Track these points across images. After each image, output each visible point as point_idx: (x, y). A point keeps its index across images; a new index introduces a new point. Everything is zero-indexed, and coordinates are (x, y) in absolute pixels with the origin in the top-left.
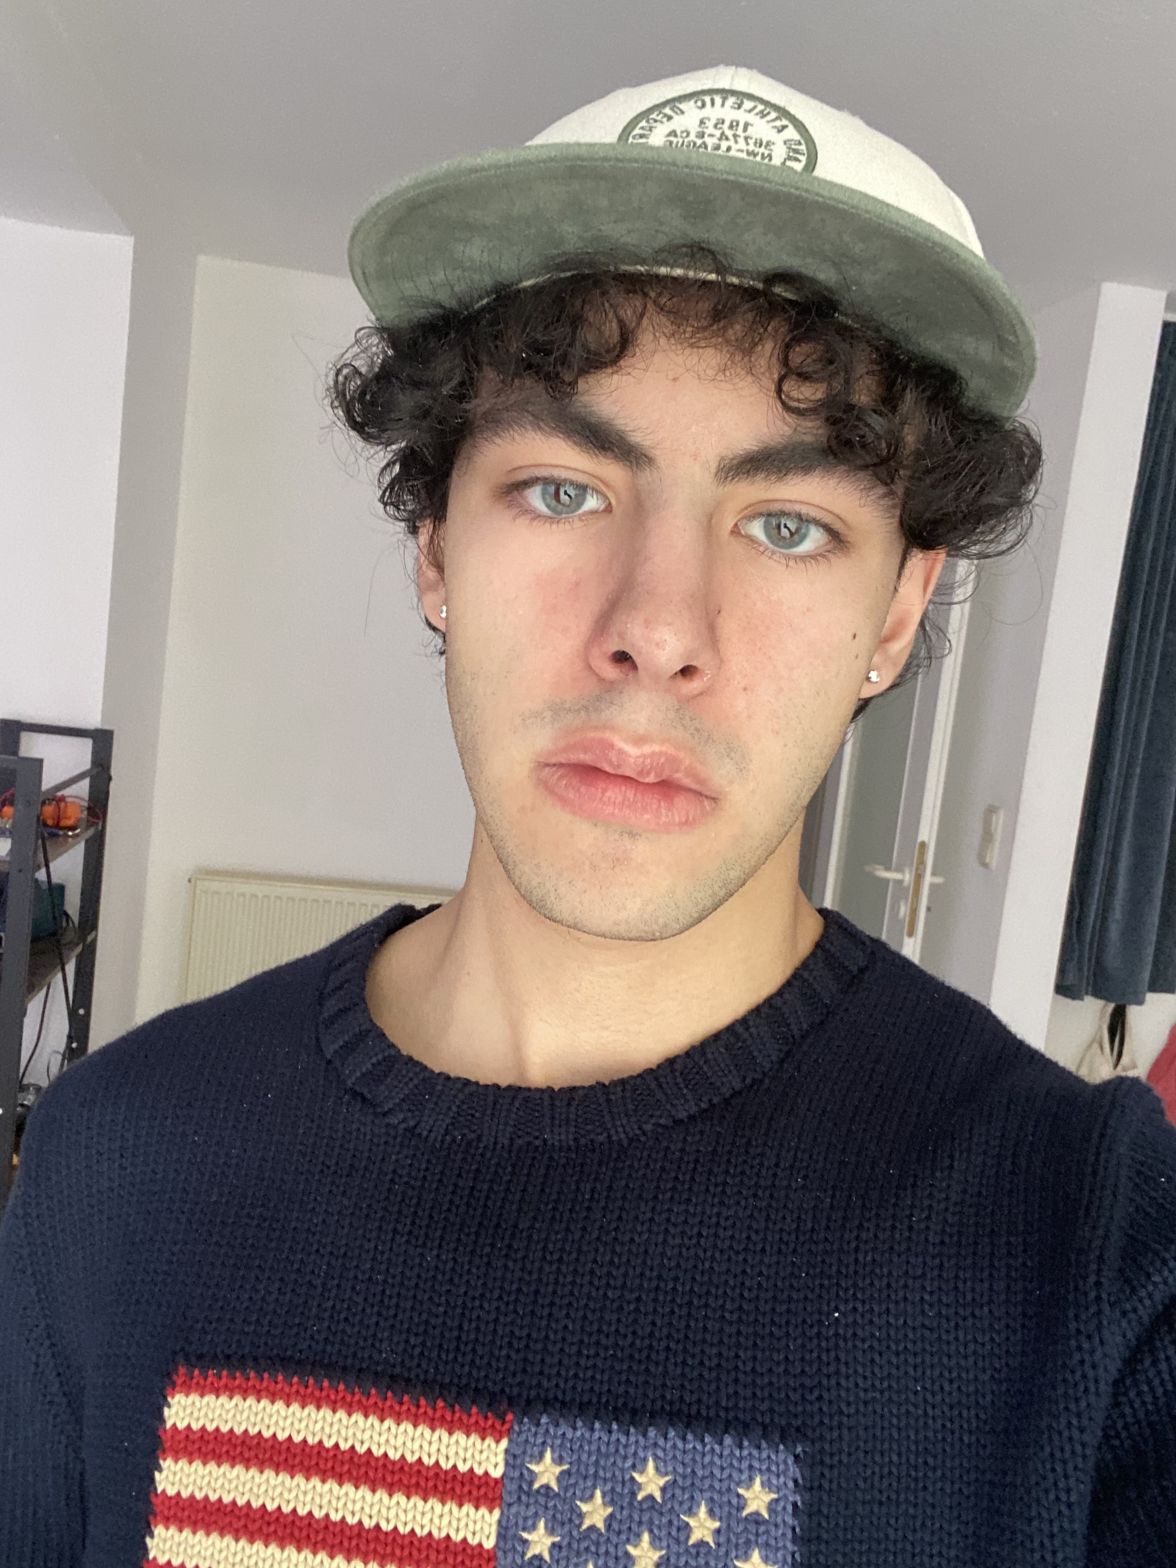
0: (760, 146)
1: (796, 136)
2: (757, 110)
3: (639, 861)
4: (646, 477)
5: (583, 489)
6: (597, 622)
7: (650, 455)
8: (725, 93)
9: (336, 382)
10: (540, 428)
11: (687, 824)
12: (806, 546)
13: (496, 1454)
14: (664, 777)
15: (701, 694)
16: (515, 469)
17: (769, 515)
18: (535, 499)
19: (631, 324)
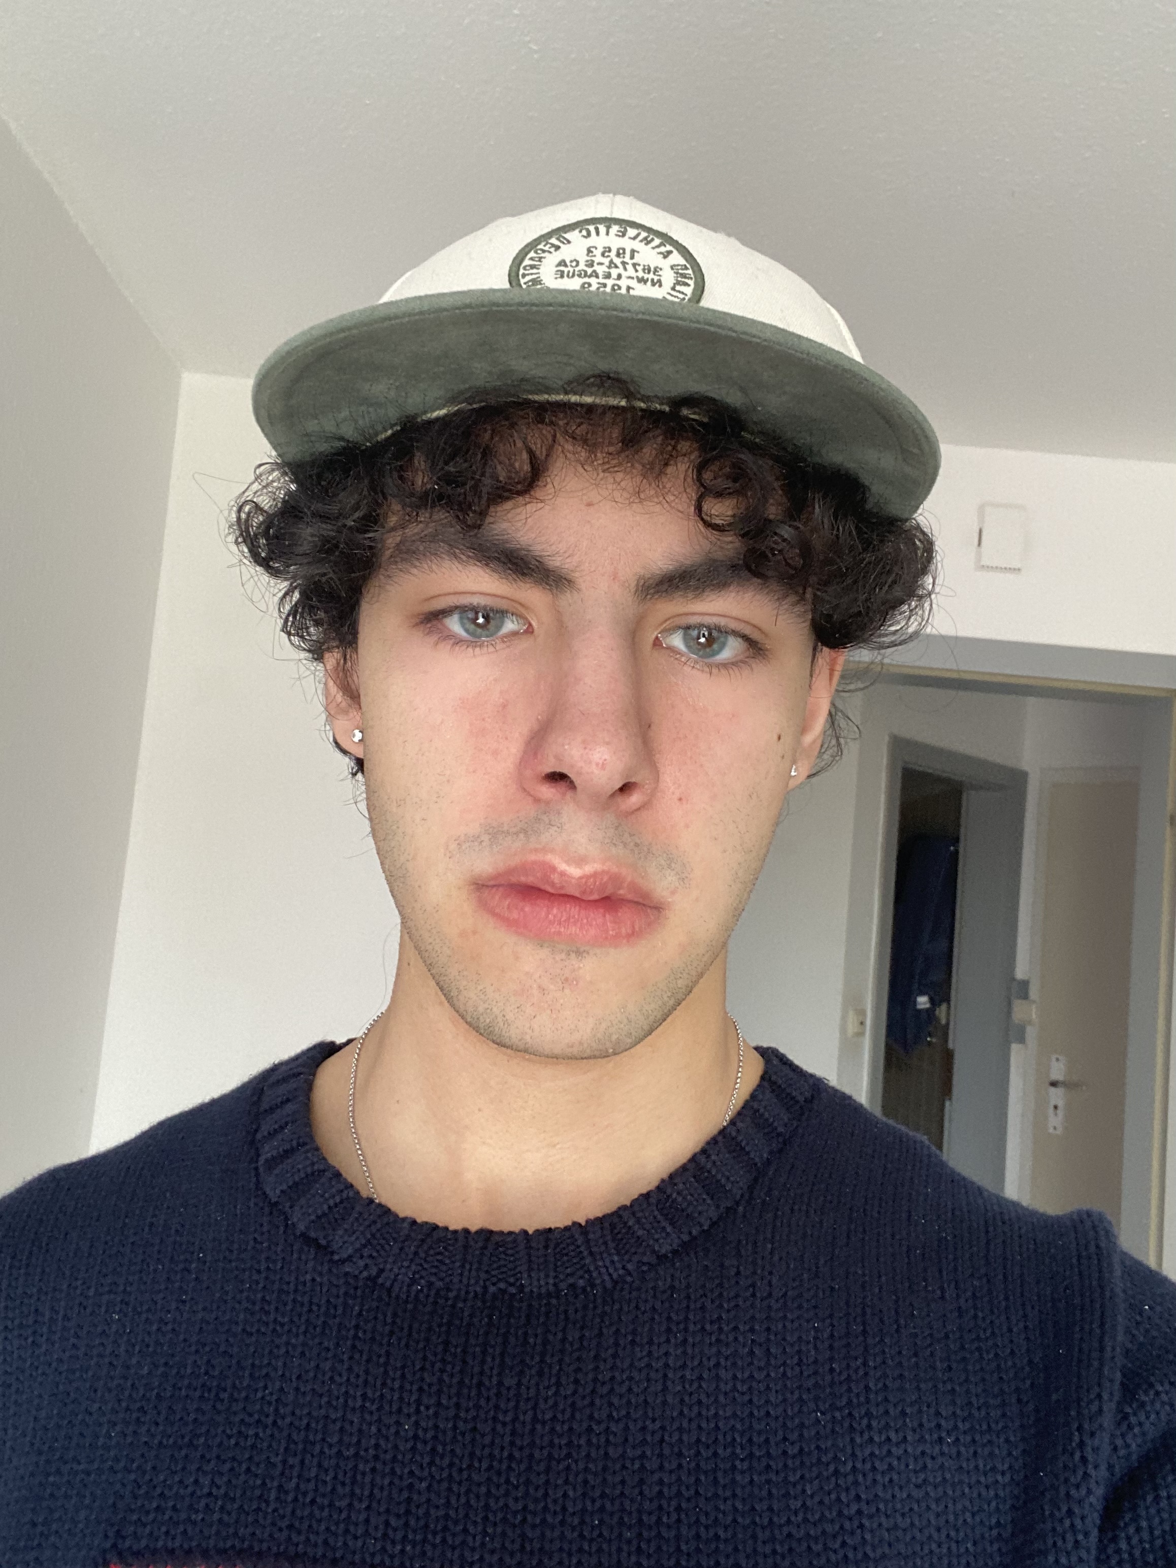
0: (649, 272)
1: (683, 262)
2: (640, 238)
3: (588, 978)
4: (567, 599)
5: (503, 613)
6: (528, 743)
7: (568, 577)
8: (609, 222)
9: (239, 518)
10: (456, 557)
11: (633, 935)
12: (726, 654)
14: (606, 894)
15: (638, 809)
16: (432, 598)
17: (688, 628)
18: (454, 624)
19: (541, 453)
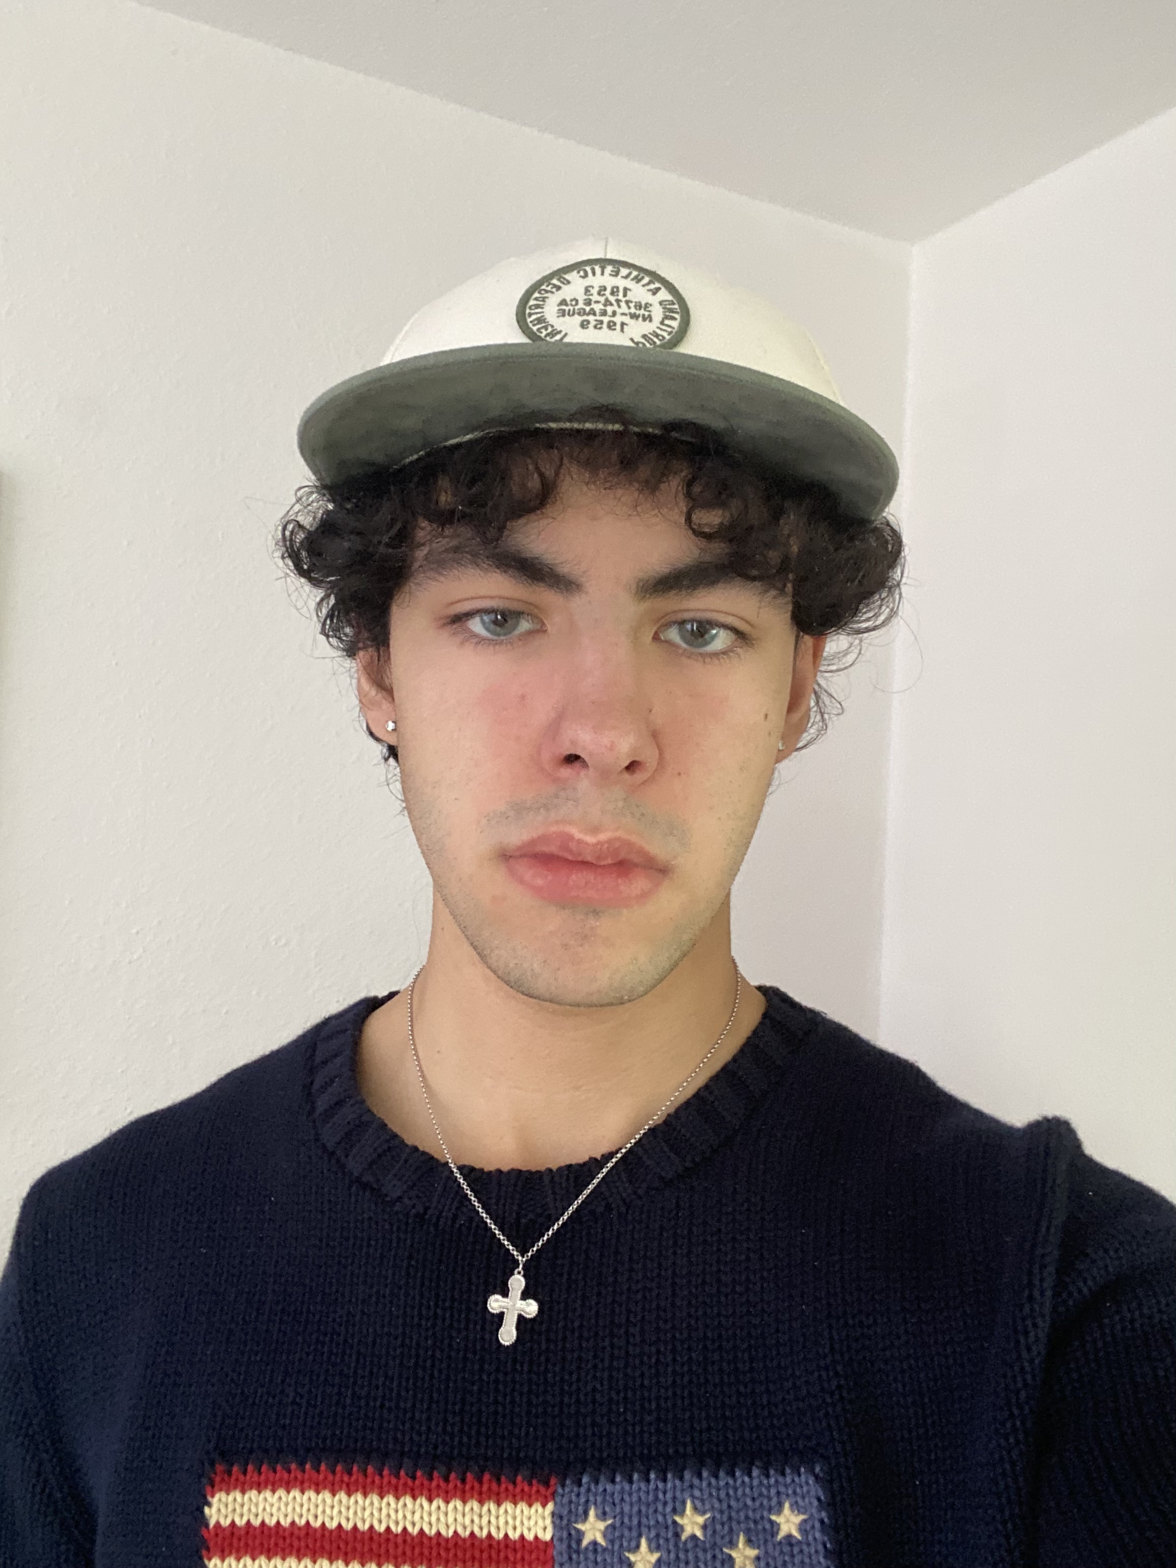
0: (640, 309)
1: (670, 298)
2: (632, 276)
3: (604, 935)
4: (576, 601)
5: (519, 614)
6: (546, 730)
7: (577, 581)
8: (603, 262)
10: (478, 565)
11: (643, 897)
12: (717, 644)
13: (544, 1518)
14: (619, 858)
16: (457, 602)
17: (682, 622)
18: (476, 625)
19: (549, 472)
